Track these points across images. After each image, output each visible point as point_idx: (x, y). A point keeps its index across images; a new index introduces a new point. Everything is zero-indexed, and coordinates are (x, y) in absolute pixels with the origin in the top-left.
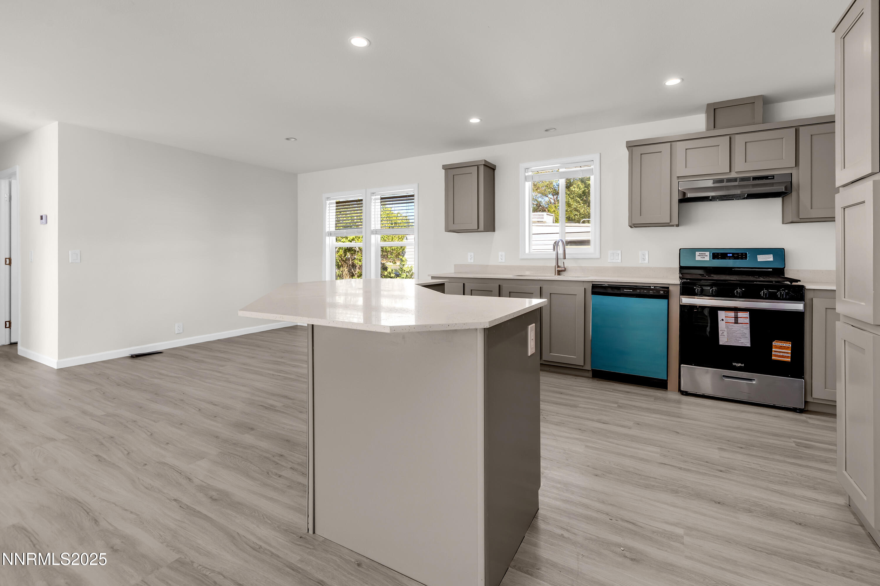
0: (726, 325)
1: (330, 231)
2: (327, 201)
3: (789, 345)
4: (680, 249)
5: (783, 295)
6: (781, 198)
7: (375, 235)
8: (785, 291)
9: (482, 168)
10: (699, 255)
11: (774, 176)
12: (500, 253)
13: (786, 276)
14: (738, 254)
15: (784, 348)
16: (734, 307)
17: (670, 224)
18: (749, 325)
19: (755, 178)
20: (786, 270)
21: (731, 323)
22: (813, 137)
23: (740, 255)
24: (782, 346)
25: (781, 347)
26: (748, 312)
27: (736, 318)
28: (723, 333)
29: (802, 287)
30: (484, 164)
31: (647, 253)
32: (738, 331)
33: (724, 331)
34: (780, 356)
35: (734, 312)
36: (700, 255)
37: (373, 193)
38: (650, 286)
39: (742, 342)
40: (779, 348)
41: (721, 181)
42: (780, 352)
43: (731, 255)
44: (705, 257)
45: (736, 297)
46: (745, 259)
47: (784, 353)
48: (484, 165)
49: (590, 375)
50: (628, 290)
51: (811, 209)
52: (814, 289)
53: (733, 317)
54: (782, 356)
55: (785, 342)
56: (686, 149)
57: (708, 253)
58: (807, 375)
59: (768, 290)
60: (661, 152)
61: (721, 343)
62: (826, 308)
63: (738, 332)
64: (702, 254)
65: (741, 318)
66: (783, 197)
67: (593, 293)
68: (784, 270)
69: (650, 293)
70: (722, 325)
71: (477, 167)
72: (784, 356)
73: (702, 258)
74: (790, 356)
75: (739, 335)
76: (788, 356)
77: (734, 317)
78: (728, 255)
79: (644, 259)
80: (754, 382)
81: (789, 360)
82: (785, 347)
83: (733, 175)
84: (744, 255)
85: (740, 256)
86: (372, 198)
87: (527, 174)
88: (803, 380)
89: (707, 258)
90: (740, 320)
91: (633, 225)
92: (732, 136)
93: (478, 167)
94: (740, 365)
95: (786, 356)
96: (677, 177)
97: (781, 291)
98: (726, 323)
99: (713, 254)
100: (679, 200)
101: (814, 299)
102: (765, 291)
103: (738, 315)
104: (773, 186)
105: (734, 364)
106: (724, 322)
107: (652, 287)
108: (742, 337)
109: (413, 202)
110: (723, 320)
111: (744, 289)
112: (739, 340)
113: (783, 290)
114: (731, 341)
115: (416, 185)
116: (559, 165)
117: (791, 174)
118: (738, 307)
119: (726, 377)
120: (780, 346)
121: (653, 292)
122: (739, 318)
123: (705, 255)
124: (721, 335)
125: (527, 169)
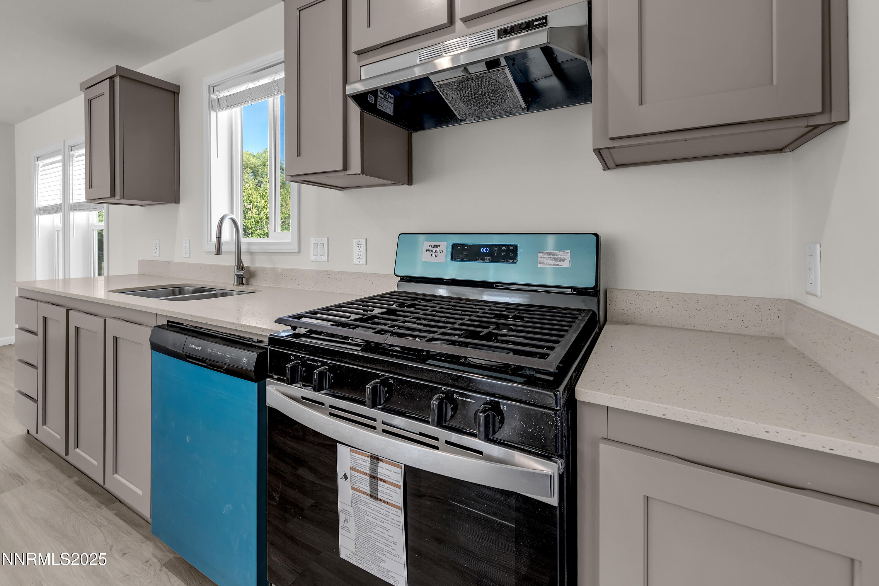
0: (353, 496)
2: (37, 163)
4: (400, 235)
7: (73, 213)
9: (117, 83)
10: (428, 249)
11: (546, 18)
12: (184, 242)
14: (499, 247)
17: (348, 173)
18: (400, 514)
19: (503, 32)
21: (363, 493)
23: (504, 251)
27: (374, 478)
28: (348, 521)
30: (117, 73)
31: (364, 240)
32: (378, 525)
33: (350, 514)
35: (370, 458)
37: (72, 147)
39: (387, 568)
41: (435, 52)
43: (486, 250)
44: (439, 254)
46: (513, 262)
50: (195, 347)
51: (641, 103)
53: (367, 475)
57: (444, 245)
61: (343, 554)
63: (378, 528)
64: (434, 246)
65: (385, 481)
67: (153, 346)
70: (344, 494)
71: (109, 81)
73: (433, 256)
75: (380, 542)
77: (370, 476)
78: (482, 250)
79: (360, 256)
83: (459, 31)
84: (512, 251)
85: (504, 254)
86: (74, 155)
87: (214, 97)
89: (442, 258)
90: (382, 492)
98: (352, 488)
99: (454, 246)
103: (379, 470)
106: (349, 483)
108: (388, 551)
110: (346, 477)
112: (381, 558)
114: (364, 556)
117: (589, 3)
122: (379, 483)
123: (438, 249)
124: (344, 528)
125: (213, 88)
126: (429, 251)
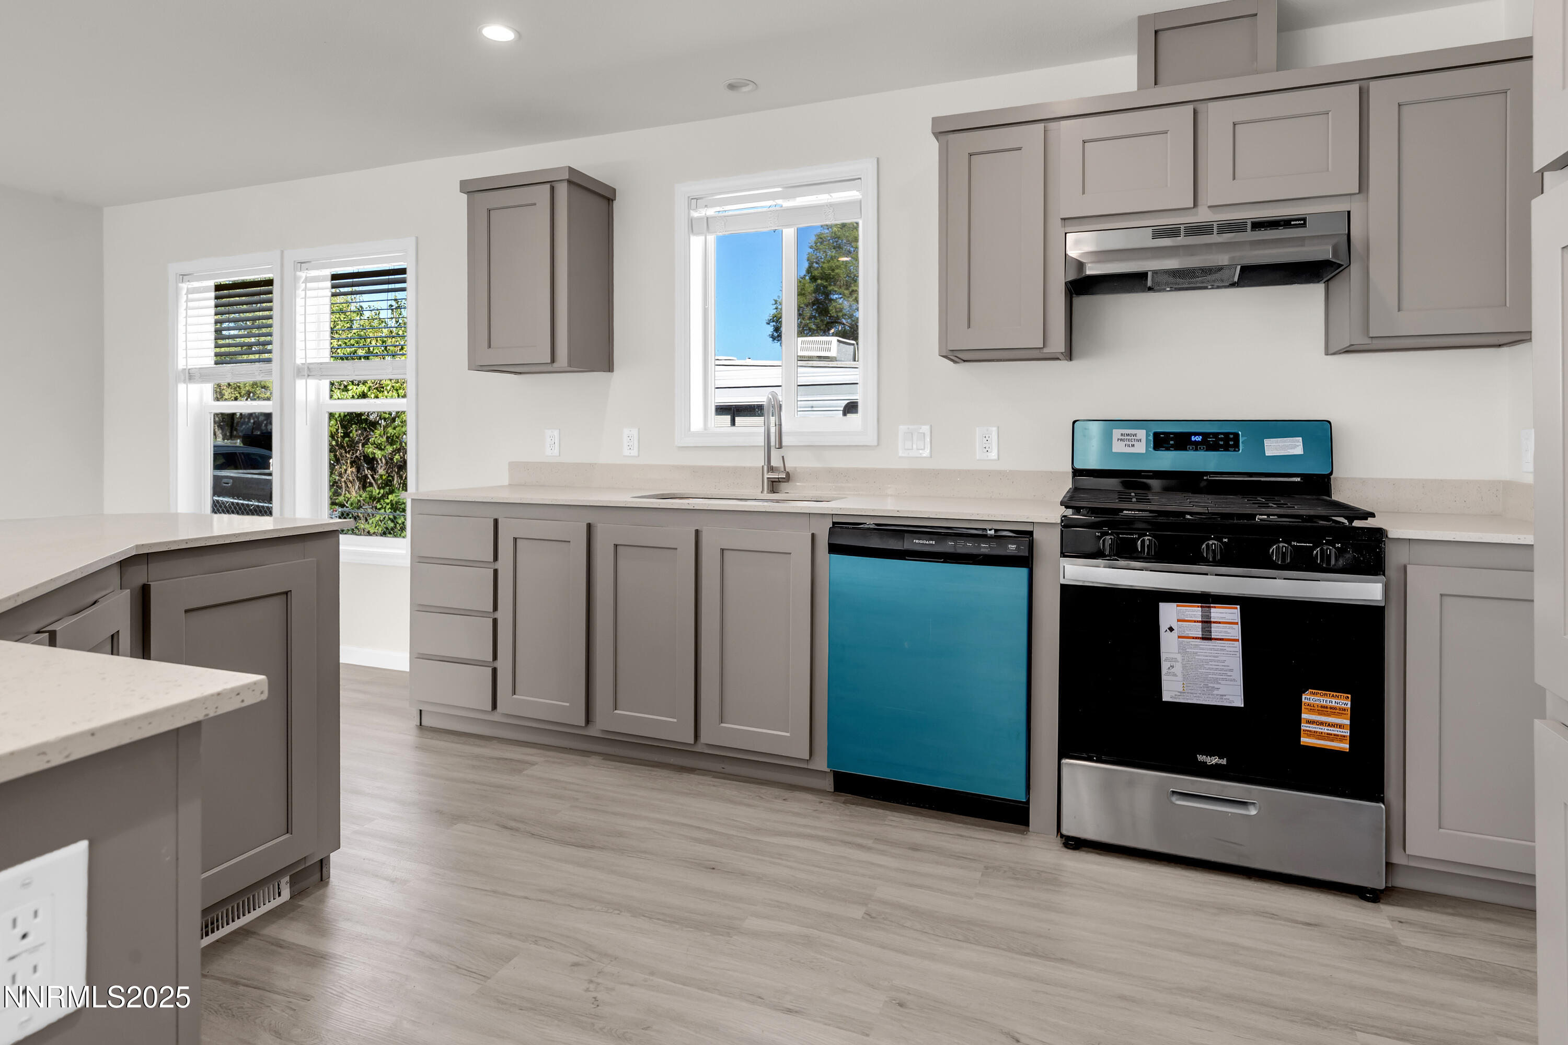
0: (1180, 644)
1: (189, 367)
2: (181, 285)
3: (1344, 702)
4: (1074, 422)
5: (1329, 557)
6: (1324, 285)
7: (304, 381)
8: (1334, 547)
9: (563, 191)
10: (1120, 437)
11: (1304, 219)
12: (626, 432)
13: (1336, 496)
14: (1215, 435)
15: (1333, 711)
16: (1201, 592)
17: (1045, 350)
18: (1239, 645)
19: (1258, 225)
20: (1335, 478)
21: (1193, 638)
22: (1405, 109)
23: (1221, 439)
24: (1327, 707)
25: (1323, 710)
26: (1238, 607)
27: (1207, 623)
28: (1173, 667)
29: (1379, 534)
30: (567, 178)
31: (994, 429)
32: (1211, 661)
33: (1176, 660)
34: (1320, 736)
35: (1201, 607)
36: (1123, 438)
37: (301, 263)
38: (985, 529)
39: (1221, 694)
40: (1320, 713)
41: (1172, 232)
42: (1322, 723)
43: (1199, 438)
44: (1136, 443)
45: (1205, 561)
46: (1235, 451)
47: (1333, 725)
48: (570, 182)
49: (828, 784)
50: (924, 542)
51: (1399, 310)
52: (1409, 539)
53: (1198, 622)
54: (1328, 734)
55: (1335, 694)
56: (1084, 142)
57: (1142, 434)
58: (1391, 790)
59: (1290, 544)
60: (1020, 149)
61: (1166, 697)
62: (1442, 595)
63: (1211, 663)
64: (1128, 435)
65: (1220, 623)
66: (1328, 281)
67: (834, 549)
68: (1329, 479)
69: (983, 550)
70: (1169, 645)
71: (548, 186)
72: (1331, 734)
73: (1129, 446)
74: (1348, 734)
75: (1213, 674)
76: (1341, 736)
77: (1202, 622)
78: (1193, 439)
79: (987, 449)
80: (1253, 812)
81: (1345, 746)
82: (1335, 708)
83: (1203, 216)
84: (1231, 439)
85: (1221, 443)
86: (300, 277)
87: (695, 214)
88: (1383, 806)
89: (1141, 448)
90: (1216, 631)
91: (951, 353)
92: (1201, 107)
93: (552, 189)
94: (1215, 760)
95: (1338, 735)
96: (1062, 219)
97: (1325, 544)
98: (1179, 637)
99: (1156, 435)
100: (1065, 283)
101: (1409, 568)
102: (1281, 545)
103: (1212, 615)
104: (1303, 246)
105: (1201, 758)
106: (1174, 634)
107: (989, 532)
108: (1223, 679)
109: (404, 290)
110: (1171, 629)
111: (1226, 540)
112: (1213, 687)
113: (1328, 543)
114: (1192, 691)
115: (410, 242)
116: (780, 189)
117: (1349, 212)
118: (1210, 592)
119: (1178, 797)
120: (1322, 707)
121: (990, 547)
122: (1213, 625)
123: (1135, 437)
124: (1168, 674)
125: (695, 201)
126: (1121, 440)
